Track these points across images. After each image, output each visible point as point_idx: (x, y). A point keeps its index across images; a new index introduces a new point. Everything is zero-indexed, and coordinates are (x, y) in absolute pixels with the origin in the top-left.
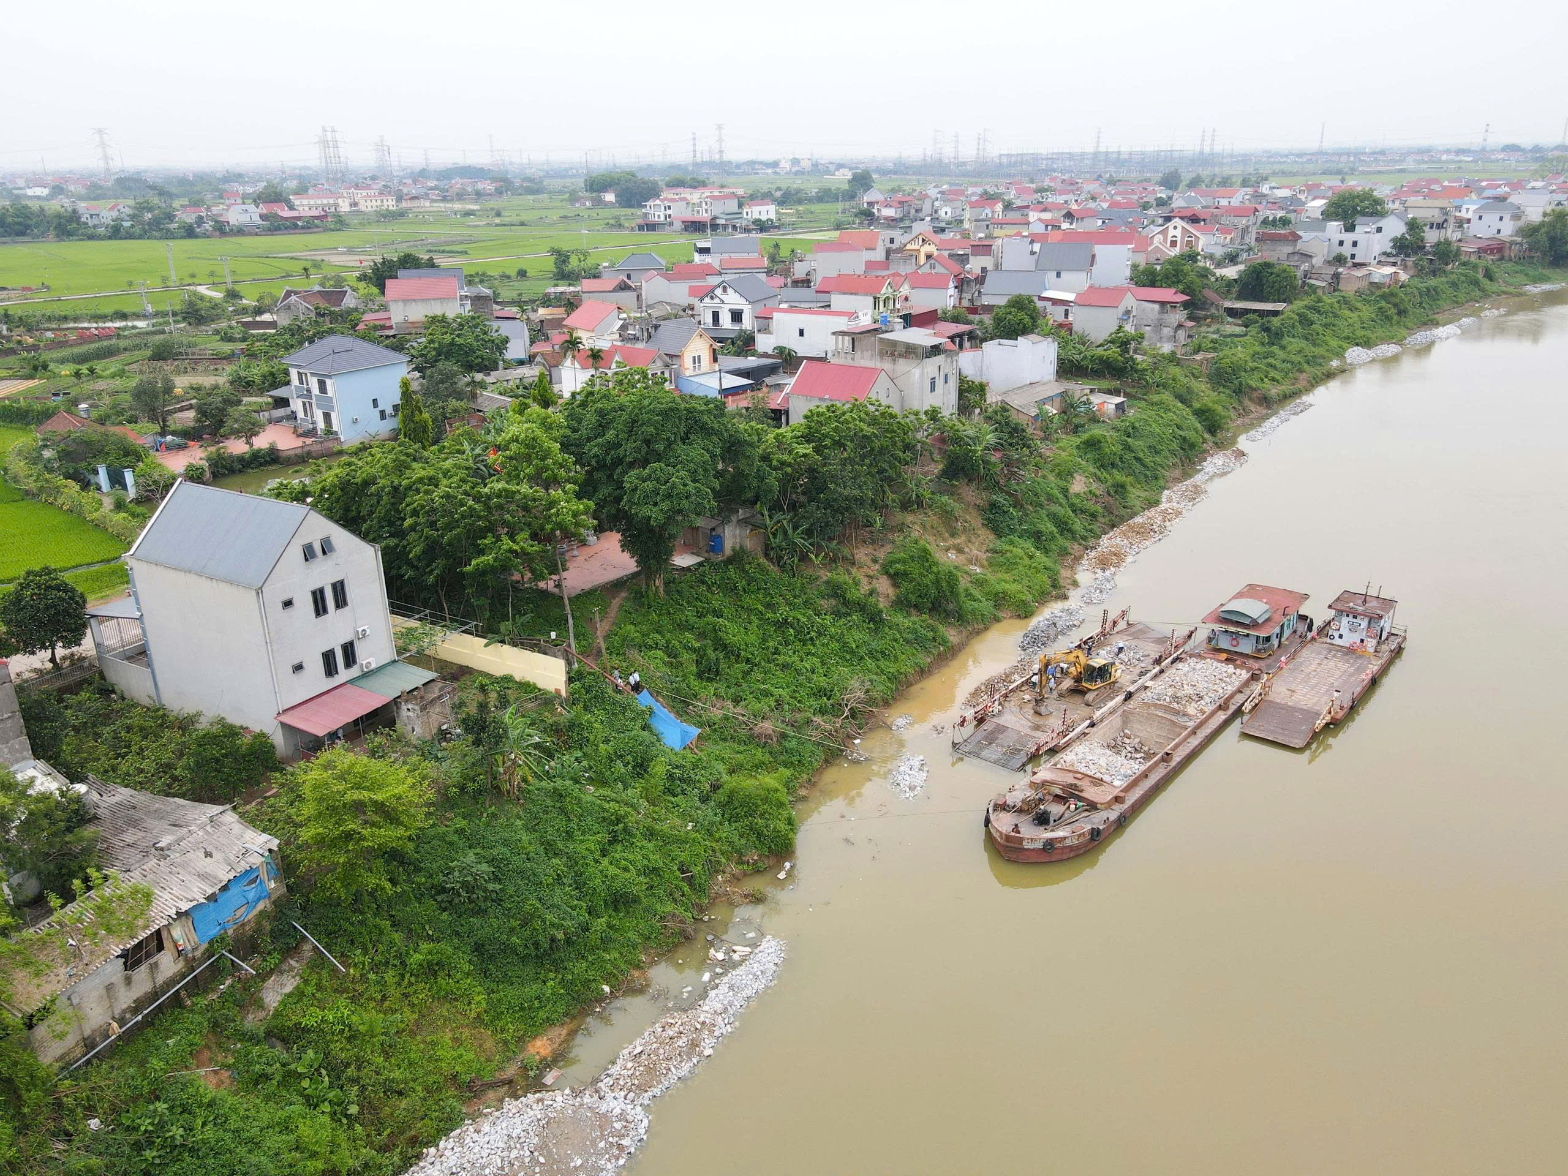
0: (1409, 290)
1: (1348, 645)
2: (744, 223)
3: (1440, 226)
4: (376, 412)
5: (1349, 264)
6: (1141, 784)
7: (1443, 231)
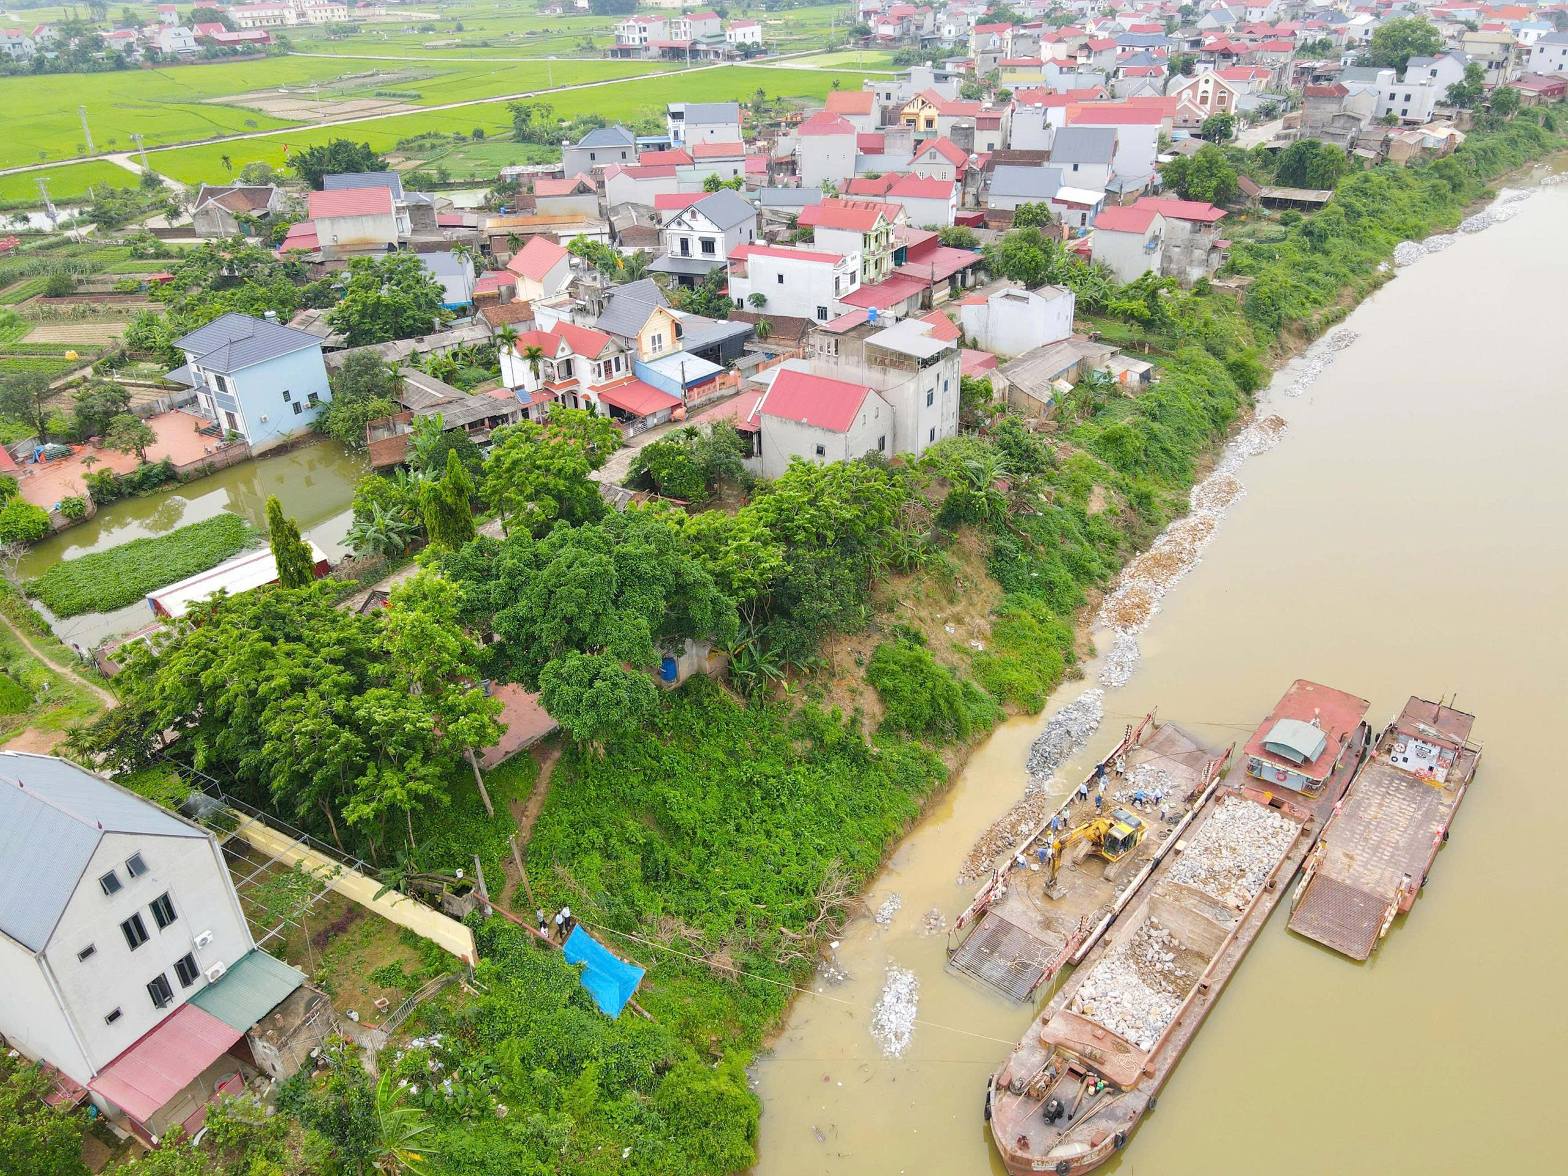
0: (1464, 154)
1: (1413, 770)
2: (727, 48)
3: (1499, 65)
4: (289, 405)
5: (1400, 122)
6: (1173, 1038)
7: (1502, 71)
